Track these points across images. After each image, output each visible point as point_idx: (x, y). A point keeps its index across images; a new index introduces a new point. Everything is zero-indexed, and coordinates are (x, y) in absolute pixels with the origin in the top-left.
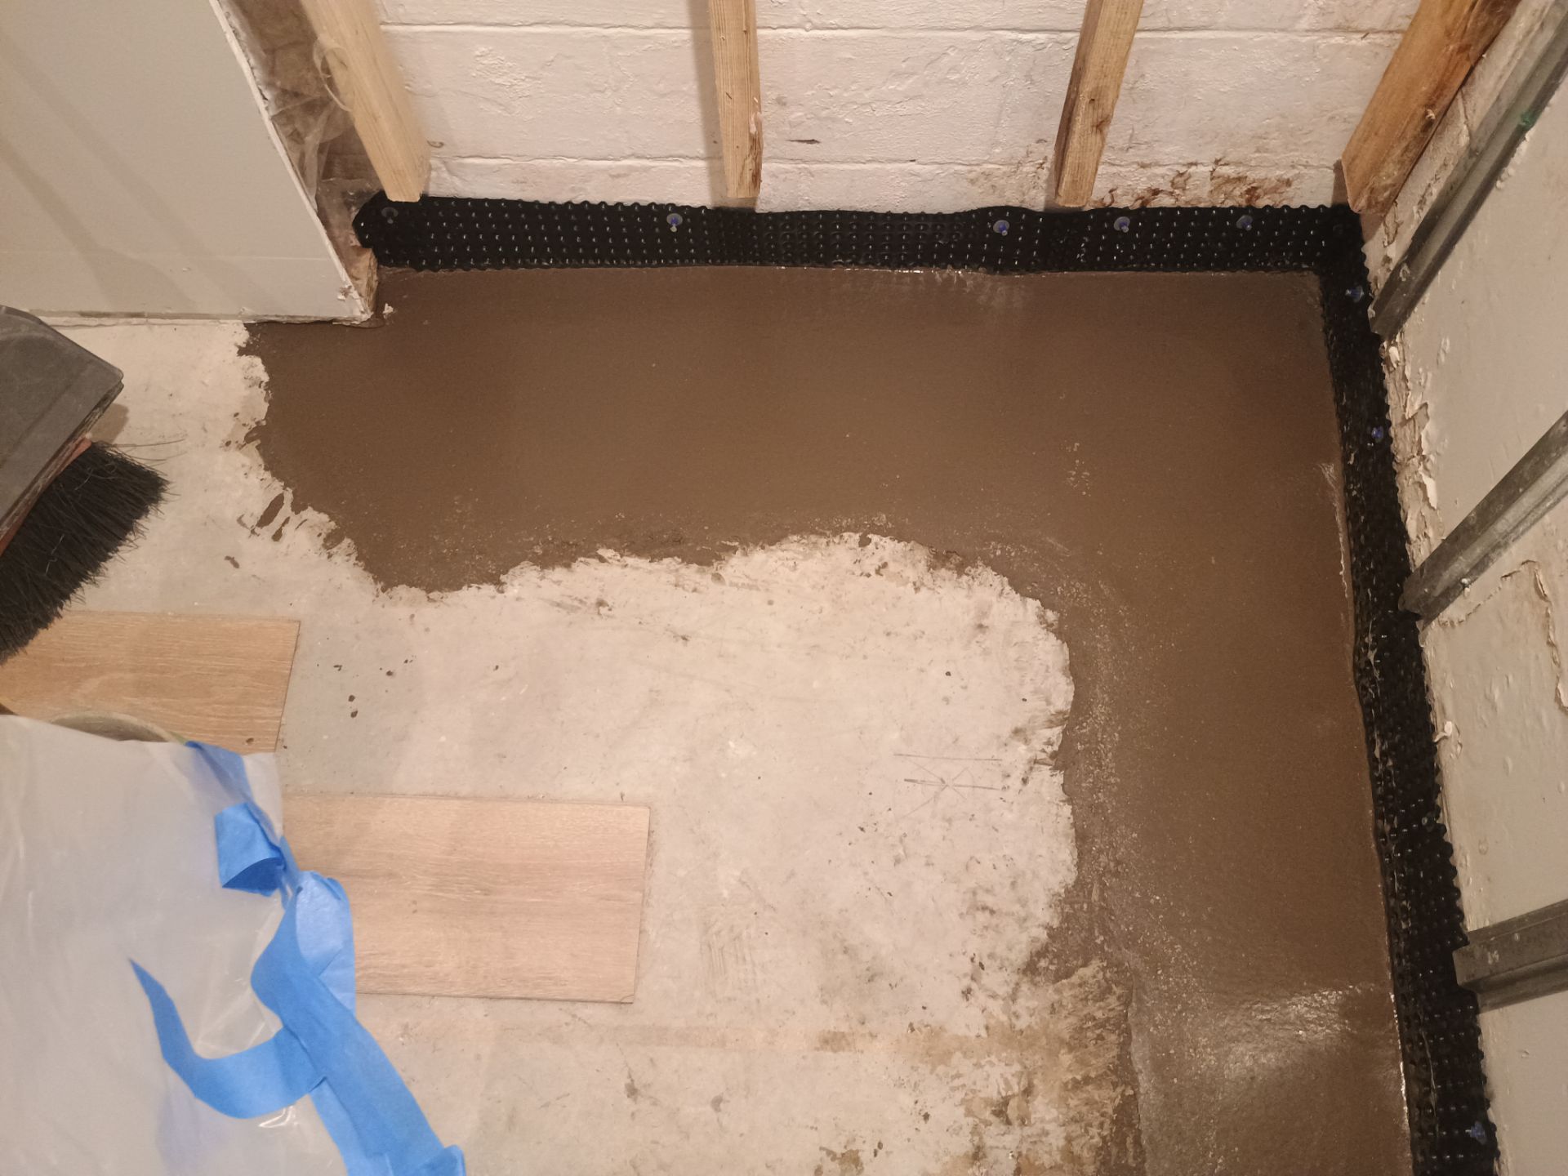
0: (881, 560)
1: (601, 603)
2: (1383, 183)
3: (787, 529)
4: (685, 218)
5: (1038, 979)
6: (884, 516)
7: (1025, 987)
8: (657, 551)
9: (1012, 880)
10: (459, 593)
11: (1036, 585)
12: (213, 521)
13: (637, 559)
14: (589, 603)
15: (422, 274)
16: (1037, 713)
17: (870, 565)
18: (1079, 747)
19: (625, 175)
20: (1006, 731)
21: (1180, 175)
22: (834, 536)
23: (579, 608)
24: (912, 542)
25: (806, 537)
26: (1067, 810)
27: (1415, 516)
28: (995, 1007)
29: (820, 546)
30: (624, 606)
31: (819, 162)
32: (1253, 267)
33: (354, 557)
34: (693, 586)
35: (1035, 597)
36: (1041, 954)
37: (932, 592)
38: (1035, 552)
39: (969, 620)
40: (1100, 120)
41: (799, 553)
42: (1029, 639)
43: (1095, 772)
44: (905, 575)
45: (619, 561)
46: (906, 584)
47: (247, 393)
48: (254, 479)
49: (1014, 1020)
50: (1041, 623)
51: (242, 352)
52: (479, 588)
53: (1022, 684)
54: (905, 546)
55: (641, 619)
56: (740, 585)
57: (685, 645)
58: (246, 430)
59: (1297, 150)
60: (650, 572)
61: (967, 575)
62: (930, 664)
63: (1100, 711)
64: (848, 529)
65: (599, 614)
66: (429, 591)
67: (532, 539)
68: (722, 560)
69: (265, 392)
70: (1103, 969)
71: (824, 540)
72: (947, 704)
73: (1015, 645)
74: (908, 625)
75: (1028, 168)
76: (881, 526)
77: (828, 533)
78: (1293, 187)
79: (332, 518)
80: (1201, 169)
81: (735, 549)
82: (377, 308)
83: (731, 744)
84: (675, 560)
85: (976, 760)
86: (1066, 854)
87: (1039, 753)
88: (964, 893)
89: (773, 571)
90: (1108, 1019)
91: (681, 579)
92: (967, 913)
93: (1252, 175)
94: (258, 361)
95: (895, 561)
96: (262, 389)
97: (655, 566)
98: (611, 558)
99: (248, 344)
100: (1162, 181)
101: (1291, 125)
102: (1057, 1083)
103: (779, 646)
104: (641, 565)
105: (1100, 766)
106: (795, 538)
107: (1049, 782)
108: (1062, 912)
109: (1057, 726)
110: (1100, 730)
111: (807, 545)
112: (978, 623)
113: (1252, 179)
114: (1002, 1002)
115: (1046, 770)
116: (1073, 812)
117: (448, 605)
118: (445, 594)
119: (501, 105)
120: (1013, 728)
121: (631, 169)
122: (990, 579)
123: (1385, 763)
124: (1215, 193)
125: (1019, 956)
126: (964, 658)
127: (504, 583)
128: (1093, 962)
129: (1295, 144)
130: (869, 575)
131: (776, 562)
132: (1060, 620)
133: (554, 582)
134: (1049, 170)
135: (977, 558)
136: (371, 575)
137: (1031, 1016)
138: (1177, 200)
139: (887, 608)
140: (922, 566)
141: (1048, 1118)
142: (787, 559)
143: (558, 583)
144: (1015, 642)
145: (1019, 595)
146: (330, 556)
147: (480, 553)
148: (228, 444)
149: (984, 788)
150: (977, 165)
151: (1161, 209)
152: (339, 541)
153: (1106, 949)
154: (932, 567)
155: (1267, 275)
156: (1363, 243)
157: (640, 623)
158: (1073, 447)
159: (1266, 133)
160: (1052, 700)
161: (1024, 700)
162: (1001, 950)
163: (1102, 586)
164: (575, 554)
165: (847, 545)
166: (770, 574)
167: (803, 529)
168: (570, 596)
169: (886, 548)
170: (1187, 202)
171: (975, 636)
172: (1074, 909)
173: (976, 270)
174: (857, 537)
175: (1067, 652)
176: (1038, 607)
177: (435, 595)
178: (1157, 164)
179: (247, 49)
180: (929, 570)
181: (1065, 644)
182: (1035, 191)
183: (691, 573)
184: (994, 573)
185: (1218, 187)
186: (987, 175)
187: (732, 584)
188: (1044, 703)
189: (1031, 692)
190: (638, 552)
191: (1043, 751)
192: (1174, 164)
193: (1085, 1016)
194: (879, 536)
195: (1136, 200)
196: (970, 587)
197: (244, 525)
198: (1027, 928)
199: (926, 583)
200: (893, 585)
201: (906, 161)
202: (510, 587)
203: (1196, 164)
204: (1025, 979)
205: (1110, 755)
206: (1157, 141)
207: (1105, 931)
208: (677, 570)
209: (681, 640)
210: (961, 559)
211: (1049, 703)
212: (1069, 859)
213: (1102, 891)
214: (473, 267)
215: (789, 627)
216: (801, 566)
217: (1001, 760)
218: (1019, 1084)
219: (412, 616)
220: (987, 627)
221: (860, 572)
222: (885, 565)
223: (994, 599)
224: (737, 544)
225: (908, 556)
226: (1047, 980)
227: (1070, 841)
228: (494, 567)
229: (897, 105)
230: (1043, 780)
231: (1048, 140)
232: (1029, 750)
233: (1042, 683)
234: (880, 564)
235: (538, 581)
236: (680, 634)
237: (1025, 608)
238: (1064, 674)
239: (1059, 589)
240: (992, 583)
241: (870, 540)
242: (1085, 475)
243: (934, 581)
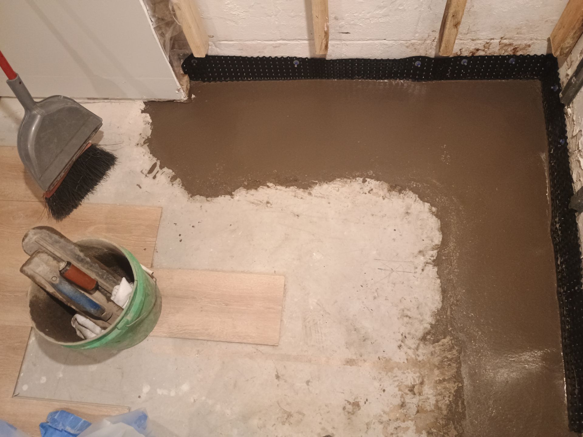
1: (268, 203)
2: (566, 46)
3: (336, 176)
4: (300, 62)
5: (426, 342)
6: (372, 172)
7: (421, 345)
8: (288, 184)
9: (417, 306)
10: (218, 198)
11: (428, 198)
12: (133, 172)
13: (281, 187)
14: (263, 203)
15: (205, 83)
16: (428, 245)
17: (366, 189)
18: (444, 258)
19: (279, 47)
20: (416, 252)
21: (487, 43)
22: (353, 179)
23: (260, 204)
24: (382, 181)
25: (342, 179)
26: (439, 281)
27: (576, 173)
28: (410, 352)
30: (276, 204)
31: (350, 40)
32: (515, 78)
33: (181, 185)
34: (301, 197)
35: (428, 202)
36: (428, 333)
37: (389, 200)
38: (429, 185)
39: (403, 210)
40: (456, 23)
41: (340, 185)
42: (425, 217)
43: (449, 267)
44: (379, 193)
45: (274, 187)
46: (379, 197)
47: (144, 126)
48: (146, 157)
49: (417, 357)
50: (430, 212)
51: (143, 112)
52: (225, 197)
53: (422, 234)
54: (380, 183)
55: (282, 208)
56: (318, 196)
57: (298, 218)
58: (144, 140)
59: (533, 33)
60: (285, 192)
61: (403, 194)
62: (388, 226)
63: (452, 245)
64: (358, 176)
65: (267, 206)
66: (207, 197)
67: (243, 179)
68: (312, 187)
69: (150, 126)
70: (451, 340)
71: (349, 181)
72: (394, 241)
73: (420, 220)
74: (380, 212)
75: (428, 42)
76: (370, 175)
77: (351, 178)
78: (531, 47)
79: (173, 171)
80: (495, 41)
81: (316, 183)
82: (189, 96)
83: (314, 254)
84: (295, 187)
85: (405, 262)
86: (438, 297)
87: (428, 260)
88: (399, 310)
90: (452, 358)
91: (297, 194)
92: (400, 318)
93: (515, 43)
94: (148, 115)
95: (375, 188)
96: (149, 125)
97: (287, 189)
98: (271, 186)
99: (145, 109)
100: (479, 45)
101: (531, 24)
102: (433, 381)
103: (332, 219)
104: (282, 189)
105: (451, 265)
106: (339, 179)
107: (432, 271)
108: (436, 319)
109: (436, 250)
110: (452, 252)
111: (343, 182)
112: (406, 211)
113: (515, 45)
114: (413, 350)
115: (431, 266)
116: (441, 282)
117: (214, 203)
118: (213, 198)
119: (234, 22)
120: (419, 251)
121: (281, 44)
122: (411, 195)
123: (562, 267)
124: (501, 50)
125: (420, 334)
126: (401, 224)
127: (233, 195)
128: (447, 337)
129: (532, 31)
130: (366, 193)
131: (331, 188)
132: (437, 211)
133: (251, 195)
134: (436, 42)
135: (406, 188)
136: (187, 192)
137: (424, 356)
138: (486, 53)
139: (372, 206)
140: (386, 190)
141: (429, 393)
142: (336, 187)
143: (253, 195)
145: (422, 201)
146: (173, 185)
147: (225, 184)
148: (138, 144)
149: (408, 272)
150: (409, 41)
151: (480, 56)
152: (176, 179)
153: (452, 332)
154: (389, 191)
155: (521, 81)
156: (558, 69)
157: (282, 210)
158: (444, 146)
159: (521, 27)
160: (434, 240)
161: (423, 240)
162: (413, 331)
163: (453, 198)
164: (259, 184)
165: (358, 182)
166: (329, 193)
167: (342, 176)
168: (257, 200)
169: (372, 183)
170: (490, 54)
171: (405, 216)
172: (440, 318)
173: (408, 80)
174: (361, 179)
175: (440, 223)
177: (209, 199)
178: (479, 39)
179: (146, 4)
181: (439, 220)
182: (431, 50)
183: (300, 192)
184: (413, 193)
185: (502, 48)
186: (413, 44)
187: (315, 196)
188: (431, 241)
189: (426, 237)
190: (282, 185)
191: (430, 259)
192: (485, 39)
193: (444, 357)
194: (370, 179)
195: (470, 53)
196: (403, 198)
197: (143, 173)
198: (423, 324)
199: (387, 197)
200: (375, 197)
201: (382, 40)
202: (236, 196)
203: (493, 39)
204: (422, 342)
205: (455, 261)
206: (478, 30)
207: (452, 326)
208: (295, 191)
209: (297, 217)
210: (400, 188)
211: (432, 241)
212: (439, 299)
213: (451, 312)
214: (223, 80)
215: (336, 212)
216: (341, 190)
217: (414, 262)
218: (419, 380)
219: (201, 206)
220: (410, 213)
221: (363, 192)
222: (372, 190)
223: (413, 203)
224: (317, 181)
225: (381, 187)
226: (430, 343)
227: (439, 292)
228: (230, 189)
229: (380, 19)
230: (430, 270)
231: (437, 31)
232: (425, 259)
233: (430, 234)
234: (370, 189)
235: (246, 194)
236: (296, 214)
237: (424, 206)
238: (438, 231)
239: (437, 199)
240: (412, 197)
241: (366, 181)
242: (448, 157)
243: (390, 196)
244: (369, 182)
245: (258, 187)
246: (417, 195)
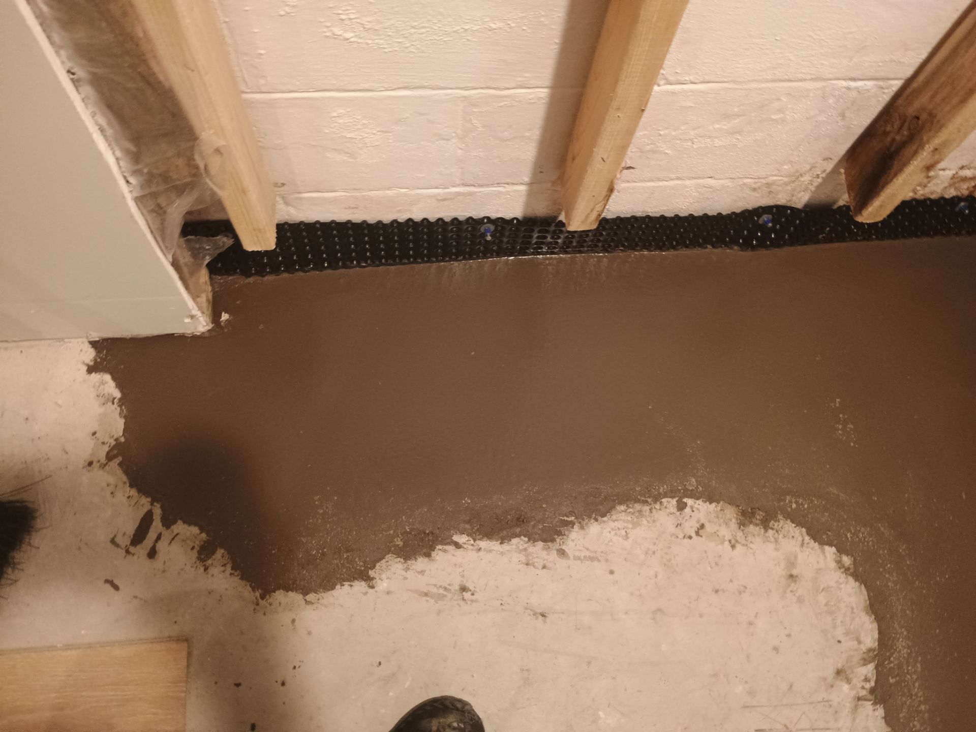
0: (698, 521)
1: (464, 589)
3: (614, 500)
4: (496, 226)
6: (694, 480)
8: (505, 533)
10: (334, 592)
11: (830, 533)
12: (87, 544)
13: (488, 542)
14: (453, 591)
15: (251, 280)
16: (852, 653)
17: (690, 527)
18: (891, 681)
19: (451, 199)
20: (830, 673)
22: (655, 503)
23: (445, 596)
24: (721, 503)
25: (631, 506)
29: (644, 513)
30: (485, 590)
33: (229, 569)
34: (542, 564)
35: (831, 545)
37: (745, 548)
38: (823, 503)
39: (780, 571)
41: (628, 522)
42: (833, 584)
43: (908, 702)
44: (720, 534)
45: (472, 545)
46: (722, 543)
47: (102, 410)
48: (121, 497)
50: (840, 568)
51: (91, 370)
52: (351, 586)
53: (834, 627)
54: (716, 506)
55: (501, 600)
56: (582, 558)
57: (545, 622)
58: (106, 449)
60: (502, 554)
61: (772, 529)
62: (756, 617)
63: (902, 645)
64: (666, 496)
65: (463, 599)
66: (305, 594)
67: (392, 532)
68: (563, 535)
69: (119, 409)
71: (646, 508)
72: (777, 653)
73: (823, 590)
74: (731, 581)
75: (806, 178)
76: (692, 490)
77: (649, 500)
79: (202, 529)
81: (572, 524)
82: (215, 318)
83: (601, 713)
84: (522, 540)
85: (811, 703)
87: (859, 690)
89: (609, 542)
91: (531, 558)
94: (107, 377)
95: (710, 522)
96: (116, 405)
97: (506, 547)
98: (465, 543)
99: (95, 360)
103: (626, 613)
104: (493, 548)
105: (911, 695)
106: (622, 508)
107: (873, 717)
109: (870, 662)
110: (905, 662)
111: (633, 514)
112: (789, 573)
115: (868, 705)
117: (326, 606)
118: (320, 595)
119: (348, 153)
120: (836, 670)
121: (458, 194)
122: (791, 531)
124: (948, 188)
126: (783, 607)
127: (373, 579)
130: (690, 537)
131: (610, 532)
132: (855, 564)
133: (419, 572)
135: (777, 513)
136: (248, 584)
139: (711, 567)
140: (733, 524)
142: (618, 528)
143: (422, 572)
144: (822, 588)
145: (817, 543)
146: (206, 569)
147: (348, 551)
148: (90, 464)
149: (822, 729)
150: (764, 178)
152: (213, 552)
154: (742, 524)
157: (501, 604)
158: (836, 403)
160: (862, 639)
161: (839, 642)
163: (882, 529)
164: (433, 541)
165: (668, 510)
166: (607, 544)
167: (626, 499)
168: (435, 585)
169: (700, 510)
171: (789, 586)
173: (731, 249)
174: (674, 502)
175: (865, 593)
176: (834, 553)
177: (311, 597)
179: (113, 143)
180: (740, 528)
181: (863, 586)
182: (803, 194)
183: (537, 550)
184: (793, 525)
185: (954, 184)
187: (576, 558)
188: (856, 642)
189: (844, 634)
190: (489, 535)
191: (863, 688)
194: (693, 499)
196: (776, 540)
197: (118, 546)
199: (739, 540)
200: (712, 544)
201: (704, 178)
202: (379, 582)
205: (917, 684)
208: (525, 549)
209: (541, 618)
210: (764, 515)
211: (859, 642)
214: (298, 270)
215: (632, 594)
216: (633, 533)
217: (830, 701)
219: (293, 621)
220: (797, 576)
221: (683, 535)
222: (702, 526)
223: (798, 549)
224: (573, 518)
225: (720, 517)
228: (361, 563)
230: (867, 716)
232: (851, 689)
233: (851, 625)
234: (698, 526)
235: (403, 573)
236: (539, 611)
237: (825, 556)
238: (867, 613)
239: (849, 535)
240: (793, 534)
241: (686, 504)
242: (850, 428)
243: (746, 537)
244: (692, 507)
245: (432, 548)
246: (804, 530)
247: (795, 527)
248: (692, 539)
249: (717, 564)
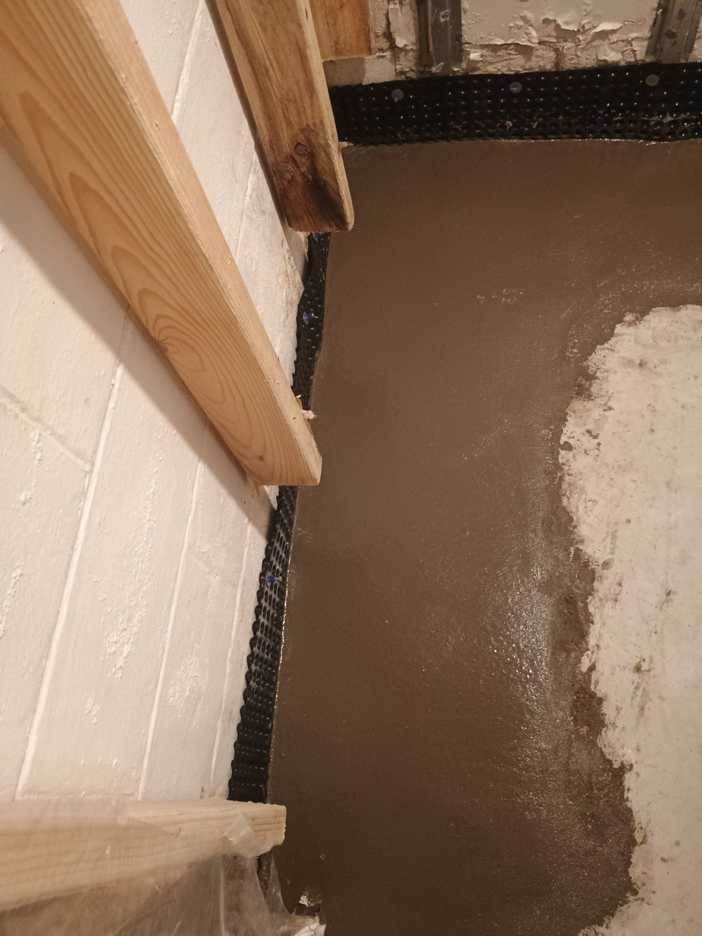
0: (583, 434)
1: (638, 669)
3: (557, 507)
6: (543, 431)
8: (582, 617)
10: (635, 809)
11: (603, 326)
13: (590, 636)
14: (639, 681)
17: (589, 443)
19: (243, 607)
22: (562, 469)
23: (644, 689)
24: (567, 411)
25: (564, 492)
29: (572, 481)
30: (640, 647)
33: (602, 929)
34: (616, 586)
35: (613, 328)
37: (612, 398)
38: (574, 326)
39: (636, 373)
41: (579, 498)
42: (650, 333)
44: (597, 417)
45: (593, 652)
46: (606, 417)
50: (636, 324)
52: (628, 790)
53: (690, 339)
54: (570, 416)
55: (651, 632)
56: (612, 546)
57: (675, 593)
60: (604, 624)
61: (596, 372)
62: (677, 401)
64: (557, 459)
65: (649, 671)
66: (634, 843)
67: (573, 736)
68: (589, 561)
71: (567, 478)
73: (656, 342)
74: (643, 416)
75: (289, 269)
76: (553, 434)
77: (559, 474)
81: (578, 551)
84: (590, 602)
89: (598, 519)
91: (609, 596)
95: (585, 424)
97: (596, 619)
98: (590, 660)
103: (669, 514)
104: (597, 632)
106: (565, 500)
111: (572, 492)
112: (638, 366)
117: (649, 821)
118: (637, 826)
121: (241, 597)
122: (599, 357)
126: (669, 377)
127: (622, 763)
130: (599, 444)
131: (589, 516)
132: (631, 311)
133: (618, 713)
135: (581, 366)
136: (619, 908)
139: (629, 431)
140: (589, 404)
142: (585, 507)
143: (618, 710)
144: (653, 342)
145: (612, 338)
147: (592, 788)
150: (283, 302)
154: (589, 397)
157: (656, 633)
158: (481, 299)
163: (602, 284)
164: (586, 693)
165: (571, 460)
166: (601, 521)
167: (556, 495)
168: (633, 698)
169: (572, 430)
171: (650, 369)
173: (317, 358)
174: (563, 453)
175: (660, 308)
177: (638, 836)
180: (592, 400)
181: (653, 309)
183: (602, 588)
184: (593, 354)
187: (612, 551)
189: (696, 332)
190: (583, 635)
194: (562, 435)
196: (607, 371)
199: (605, 402)
200: (607, 426)
202: (626, 758)
208: (601, 600)
209: (671, 596)
210: (582, 377)
215: (651, 506)
216: (591, 495)
219: (663, 860)
220: (641, 360)
221: (596, 450)
222: (589, 432)
223: (616, 355)
224: (572, 549)
225: (580, 414)
228: (605, 775)
233: (688, 325)
234: (588, 435)
235: (618, 730)
236: (664, 597)
237: (624, 334)
238: (678, 311)
239: (606, 311)
240: (602, 356)
241: (566, 443)
242: (506, 292)
243: (602, 396)
244: (569, 438)
245: (593, 695)
246: (598, 346)
247: (595, 353)
248: (600, 442)
249: (626, 426)
